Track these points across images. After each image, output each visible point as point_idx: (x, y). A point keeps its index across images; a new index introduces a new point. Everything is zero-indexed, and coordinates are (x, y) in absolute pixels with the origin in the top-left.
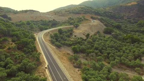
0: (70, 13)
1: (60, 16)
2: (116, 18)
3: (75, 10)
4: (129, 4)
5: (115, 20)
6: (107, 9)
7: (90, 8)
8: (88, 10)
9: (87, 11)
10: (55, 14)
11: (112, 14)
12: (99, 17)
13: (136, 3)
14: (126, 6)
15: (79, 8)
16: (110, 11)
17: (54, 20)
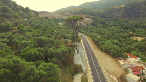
0: (72, 14)
1: (65, 16)
2: (107, 18)
3: (75, 12)
4: (119, 7)
5: (105, 19)
6: (101, 10)
7: (88, 10)
8: (85, 11)
9: (84, 13)
10: (62, 14)
11: (103, 15)
12: (92, 17)
13: (124, 6)
14: (117, 8)
15: (79, 10)
16: (103, 12)
17: (61, 18)
